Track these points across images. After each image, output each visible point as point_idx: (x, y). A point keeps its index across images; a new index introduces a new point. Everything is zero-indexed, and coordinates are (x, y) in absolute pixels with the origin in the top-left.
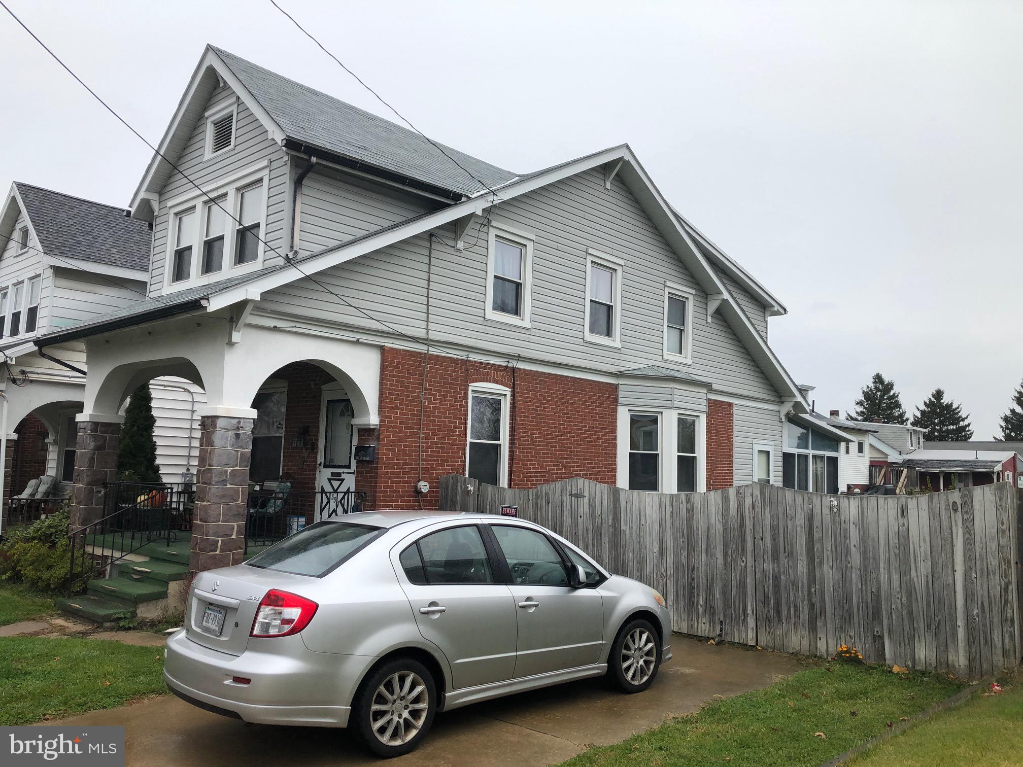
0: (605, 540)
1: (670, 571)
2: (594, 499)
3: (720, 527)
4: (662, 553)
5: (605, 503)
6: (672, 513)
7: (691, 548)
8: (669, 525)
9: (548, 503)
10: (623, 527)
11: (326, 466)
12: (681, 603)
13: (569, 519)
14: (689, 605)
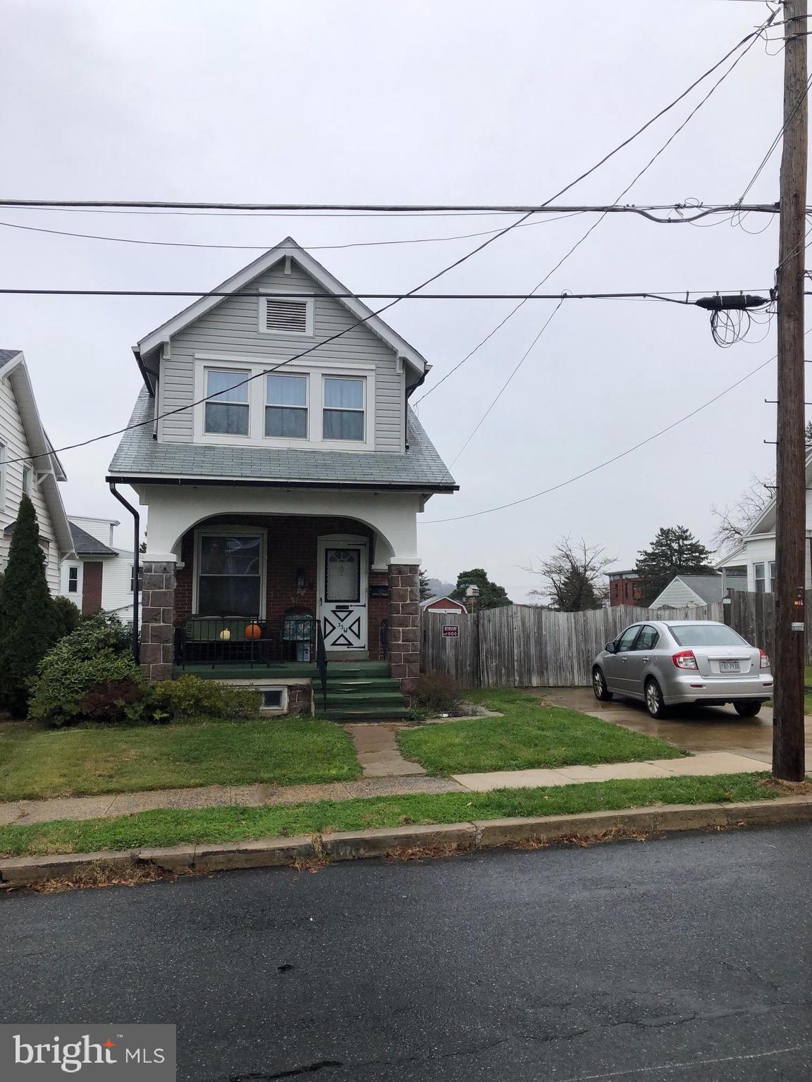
0: (532, 641)
1: (575, 654)
2: (524, 618)
3: (603, 628)
4: (570, 645)
5: (532, 620)
6: (575, 622)
7: (586, 640)
8: (573, 629)
9: (489, 621)
10: (544, 633)
11: (327, 601)
12: (582, 670)
13: (506, 631)
14: (587, 671)
